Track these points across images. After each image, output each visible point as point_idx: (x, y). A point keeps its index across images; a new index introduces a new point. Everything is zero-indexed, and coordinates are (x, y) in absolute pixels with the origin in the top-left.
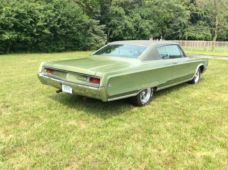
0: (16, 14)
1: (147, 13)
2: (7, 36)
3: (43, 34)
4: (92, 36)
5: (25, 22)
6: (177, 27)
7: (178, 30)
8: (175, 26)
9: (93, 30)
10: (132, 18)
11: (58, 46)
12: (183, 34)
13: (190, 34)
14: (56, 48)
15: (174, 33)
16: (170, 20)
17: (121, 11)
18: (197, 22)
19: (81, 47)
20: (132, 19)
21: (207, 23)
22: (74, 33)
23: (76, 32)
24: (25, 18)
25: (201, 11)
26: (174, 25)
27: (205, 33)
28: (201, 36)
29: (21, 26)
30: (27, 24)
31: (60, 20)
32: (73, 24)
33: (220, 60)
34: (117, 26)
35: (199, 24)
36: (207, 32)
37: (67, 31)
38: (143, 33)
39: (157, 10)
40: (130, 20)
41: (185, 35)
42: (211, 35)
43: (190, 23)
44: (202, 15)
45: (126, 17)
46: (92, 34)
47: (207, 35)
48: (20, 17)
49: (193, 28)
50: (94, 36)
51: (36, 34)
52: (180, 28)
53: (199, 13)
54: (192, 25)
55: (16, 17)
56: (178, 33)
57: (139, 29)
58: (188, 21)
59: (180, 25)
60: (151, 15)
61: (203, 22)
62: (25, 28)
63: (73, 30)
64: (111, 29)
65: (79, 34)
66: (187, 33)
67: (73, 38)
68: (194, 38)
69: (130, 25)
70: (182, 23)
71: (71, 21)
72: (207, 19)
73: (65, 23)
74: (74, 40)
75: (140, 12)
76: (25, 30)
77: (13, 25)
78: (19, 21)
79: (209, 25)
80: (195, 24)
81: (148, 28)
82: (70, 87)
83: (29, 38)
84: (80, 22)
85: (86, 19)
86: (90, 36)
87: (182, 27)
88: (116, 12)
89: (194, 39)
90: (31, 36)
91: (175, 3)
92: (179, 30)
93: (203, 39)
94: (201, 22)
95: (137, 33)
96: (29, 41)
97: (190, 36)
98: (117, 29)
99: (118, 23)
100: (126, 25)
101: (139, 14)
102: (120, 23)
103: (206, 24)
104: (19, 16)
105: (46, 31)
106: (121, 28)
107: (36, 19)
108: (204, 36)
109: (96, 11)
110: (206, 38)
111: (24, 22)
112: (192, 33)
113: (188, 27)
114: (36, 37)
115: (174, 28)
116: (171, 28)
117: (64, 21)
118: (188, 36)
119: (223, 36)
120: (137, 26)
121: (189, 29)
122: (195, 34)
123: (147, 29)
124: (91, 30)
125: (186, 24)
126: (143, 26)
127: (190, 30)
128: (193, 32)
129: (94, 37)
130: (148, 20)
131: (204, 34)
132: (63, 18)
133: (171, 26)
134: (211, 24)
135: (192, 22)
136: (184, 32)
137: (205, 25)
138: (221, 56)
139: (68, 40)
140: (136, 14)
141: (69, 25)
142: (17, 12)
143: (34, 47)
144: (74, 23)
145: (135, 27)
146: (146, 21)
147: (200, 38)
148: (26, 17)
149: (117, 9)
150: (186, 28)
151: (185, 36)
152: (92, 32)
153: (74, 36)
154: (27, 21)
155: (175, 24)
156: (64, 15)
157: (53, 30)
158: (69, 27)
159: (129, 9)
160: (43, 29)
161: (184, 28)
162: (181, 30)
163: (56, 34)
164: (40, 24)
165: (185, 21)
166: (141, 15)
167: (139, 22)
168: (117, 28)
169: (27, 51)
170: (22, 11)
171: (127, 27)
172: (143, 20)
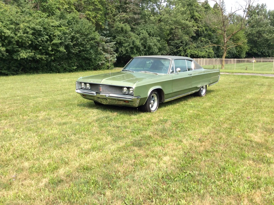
0: (33, 31)
1: (153, 29)
2: (24, 54)
3: (57, 52)
4: (102, 54)
5: (41, 40)
6: (178, 44)
7: (179, 48)
8: (176, 43)
9: (103, 48)
11: (69, 65)
12: (185, 52)
13: (192, 52)
14: (68, 67)
15: (175, 51)
16: (170, 37)
17: (128, 27)
18: (199, 39)
19: (92, 66)
20: (138, 36)
21: (209, 39)
22: (87, 51)
24: (40, 35)
25: (202, 28)
27: (207, 50)
28: (203, 54)
29: (37, 44)
30: (43, 41)
31: (73, 37)
32: (86, 42)
34: (123, 43)
35: (200, 41)
36: (209, 50)
37: (80, 49)
38: (151, 51)
39: (164, 27)
40: (136, 37)
41: (187, 52)
42: (213, 52)
43: (192, 40)
44: (203, 32)
45: (132, 34)
46: (103, 53)
47: (210, 53)
48: (36, 35)
49: (195, 45)
51: (51, 53)
52: (181, 46)
53: (200, 29)
54: (193, 42)
55: (33, 34)
56: (180, 51)
57: (147, 47)
58: (189, 38)
59: (181, 42)
60: (157, 31)
61: (204, 39)
62: (40, 46)
63: (86, 47)
64: (117, 47)
65: (92, 52)
66: (189, 51)
67: (85, 56)
68: (196, 56)
69: (138, 43)
70: (184, 41)
71: (85, 38)
72: (208, 36)
73: (79, 40)
74: (87, 59)
75: (146, 29)
76: (41, 48)
77: (30, 42)
78: (35, 39)
80: (196, 41)
81: (156, 45)
83: (44, 57)
84: (93, 39)
85: (98, 37)
87: (183, 44)
88: (122, 28)
90: (45, 55)
91: (183, 20)
92: (181, 47)
93: (205, 57)
94: (203, 39)
95: (145, 51)
96: (43, 60)
97: (192, 53)
98: (123, 47)
99: (124, 40)
100: (133, 42)
101: (146, 31)
102: (127, 40)
104: (37, 33)
105: (62, 49)
106: (129, 45)
107: (52, 36)
109: (104, 27)
110: (208, 55)
111: (40, 39)
112: (195, 51)
113: (189, 45)
114: (50, 55)
115: (175, 46)
116: (172, 46)
117: (78, 39)
118: (190, 54)
120: (144, 43)
121: (191, 46)
122: (197, 52)
123: (155, 47)
124: (101, 48)
125: (187, 41)
126: (151, 44)
127: (193, 47)
128: (195, 49)
129: (104, 55)
130: (155, 38)
131: (206, 52)
132: (78, 35)
133: (171, 44)
134: (213, 41)
135: (193, 39)
136: (186, 49)
137: (207, 42)
139: (80, 58)
140: (142, 31)
141: (83, 42)
142: (34, 29)
143: (46, 67)
144: (87, 40)
145: (142, 44)
146: (153, 38)
147: (202, 56)
148: (42, 34)
149: (122, 25)
151: (188, 54)
152: (102, 50)
153: (86, 54)
154: (43, 39)
155: (177, 41)
156: (78, 32)
157: (67, 47)
158: (82, 45)
159: (134, 25)
160: (58, 47)
161: (186, 45)
162: (183, 48)
163: (69, 52)
164: (55, 41)
165: (186, 38)
166: (147, 32)
167: (146, 39)
168: (124, 46)
169: (38, 71)
170: (38, 27)
171: (135, 44)
172: (150, 38)
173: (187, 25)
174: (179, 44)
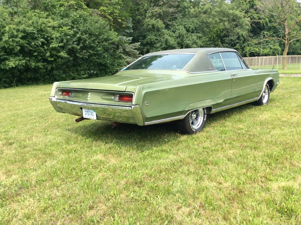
0: (23, 34)
1: (193, 24)
2: (12, 63)
3: (59, 58)
4: (123, 58)
5: (35, 44)
6: (234, 41)
7: (235, 45)
8: (231, 40)
9: (124, 50)
10: (174, 32)
11: (79, 73)
12: (243, 50)
13: (252, 49)
14: (77, 76)
16: (224, 33)
17: (160, 23)
18: (261, 33)
19: (109, 73)
20: (174, 34)
21: (274, 33)
22: (99, 55)
23: (101, 54)
24: (35, 39)
25: (264, 19)
26: (230, 38)
27: (272, 47)
28: (266, 51)
29: (30, 49)
30: (37, 46)
31: (79, 39)
32: (97, 44)
33: (295, 78)
34: (155, 43)
35: (263, 35)
36: (274, 46)
37: (90, 53)
39: (206, 20)
40: (171, 35)
41: (245, 51)
42: (280, 48)
43: (252, 35)
44: (267, 24)
45: (166, 31)
46: (123, 56)
47: (275, 49)
48: (28, 38)
49: (255, 41)
50: (126, 57)
51: (50, 59)
52: (238, 43)
53: (262, 21)
54: (254, 38)
55: (23, 38)
56: (237, 49)
57: (184, 46)
58: (248, 33)
59: (238, 38)
60: (198, 26)
61: (268, 33)
62: (35, 51)
63: (97, 51)
64: (147, 48)
65: (106, 56)
66: (248, 48)
67: (98, 62)
68: (257, 55)
69: (172, 42)
70: (241, 36)
71: (94, 40)
72: (273, 29)
73: (87, 42)
74: (100, 64)
75: (184, 24)
76: (36, 54)
77: (19, 48)
78: (27, 43)
79: (276, 36)
80: (258, 36)
82: (93, 111)
83: (40, 65)
84: (106, 40)
85: (114, 36)
86: (120, 57)
87: (240, 40)
88: (153, 25)
89: (259, 55)
90: (43, 62)
91: (230, 9)
92: (238, 45)
93: (269, 54)
94: (265, 33)
96: (41, 68)
97: (252, 51)
98: (155, 48)
99: (156, 39)
100: (166, 41)
101: (183, 27)
102: (159, 39)
103: (272, 34)
104: (27, 36)
105: (63, 54)
106: (161, 45)
107: (49, 39)
108: (271, 50)
109: (126, 25)
110: (273, 52)
111: (33, 43)
112: (255, 48)
113: (248, 41)
114: (49, 62)
115: (230, 43)
116: (227, 43)
117: (85, 41)
118: (249, 53)
119: (296, 50)
120: (181, 42)
121: (251, 42)
122: (259, 49)
123: (195, 46)
124: (121, 50)
125: (246, 36)
126: (189, 42)
127: (252, 44)
128: (256, 46)
129: (125, 59)
130: (195, 34)
131: (271, 48)
132: (84, 36)
133: (226, 41)
134: (279, 35)
135: (253, 34)
136: (244, 47)
138: (296, 74)
139: (91, 64)
140: (179, 27)
141: (93, 44)
142: (24, 31)
143: (48, 77)
144: (98, 42)
145: (178, 43)
146: (193, 34)
147: (266, 54)
148: (36, 37)
149: (153, 21)
150: (247, 42)
151: (246, 52)
152: (122, 53)
153: (99, 59)
154: (38, 43)
155: (232, 38)
156: (85, 32)
157: (71, 52)
158: (92, 48)
159: (170, 21)
160: (59, 52)
161: (244, 42)
162: (240, 45)
163: (76, 58)
164: (54, 45)
165: (244, 32)
166: (185, 28)
167: (183, 36)
168: (156, 46)
169: (39, 82)
170: (30, 29)
171: (168, 44)
172: (189, 34)
173: (236, 16)
174: (236, 40)
